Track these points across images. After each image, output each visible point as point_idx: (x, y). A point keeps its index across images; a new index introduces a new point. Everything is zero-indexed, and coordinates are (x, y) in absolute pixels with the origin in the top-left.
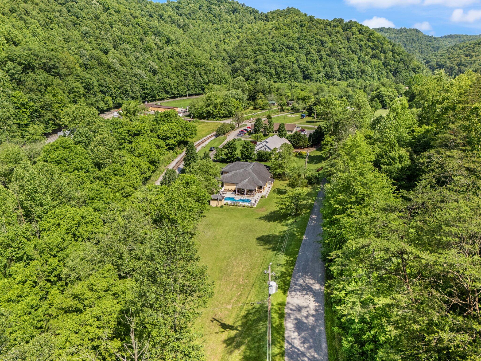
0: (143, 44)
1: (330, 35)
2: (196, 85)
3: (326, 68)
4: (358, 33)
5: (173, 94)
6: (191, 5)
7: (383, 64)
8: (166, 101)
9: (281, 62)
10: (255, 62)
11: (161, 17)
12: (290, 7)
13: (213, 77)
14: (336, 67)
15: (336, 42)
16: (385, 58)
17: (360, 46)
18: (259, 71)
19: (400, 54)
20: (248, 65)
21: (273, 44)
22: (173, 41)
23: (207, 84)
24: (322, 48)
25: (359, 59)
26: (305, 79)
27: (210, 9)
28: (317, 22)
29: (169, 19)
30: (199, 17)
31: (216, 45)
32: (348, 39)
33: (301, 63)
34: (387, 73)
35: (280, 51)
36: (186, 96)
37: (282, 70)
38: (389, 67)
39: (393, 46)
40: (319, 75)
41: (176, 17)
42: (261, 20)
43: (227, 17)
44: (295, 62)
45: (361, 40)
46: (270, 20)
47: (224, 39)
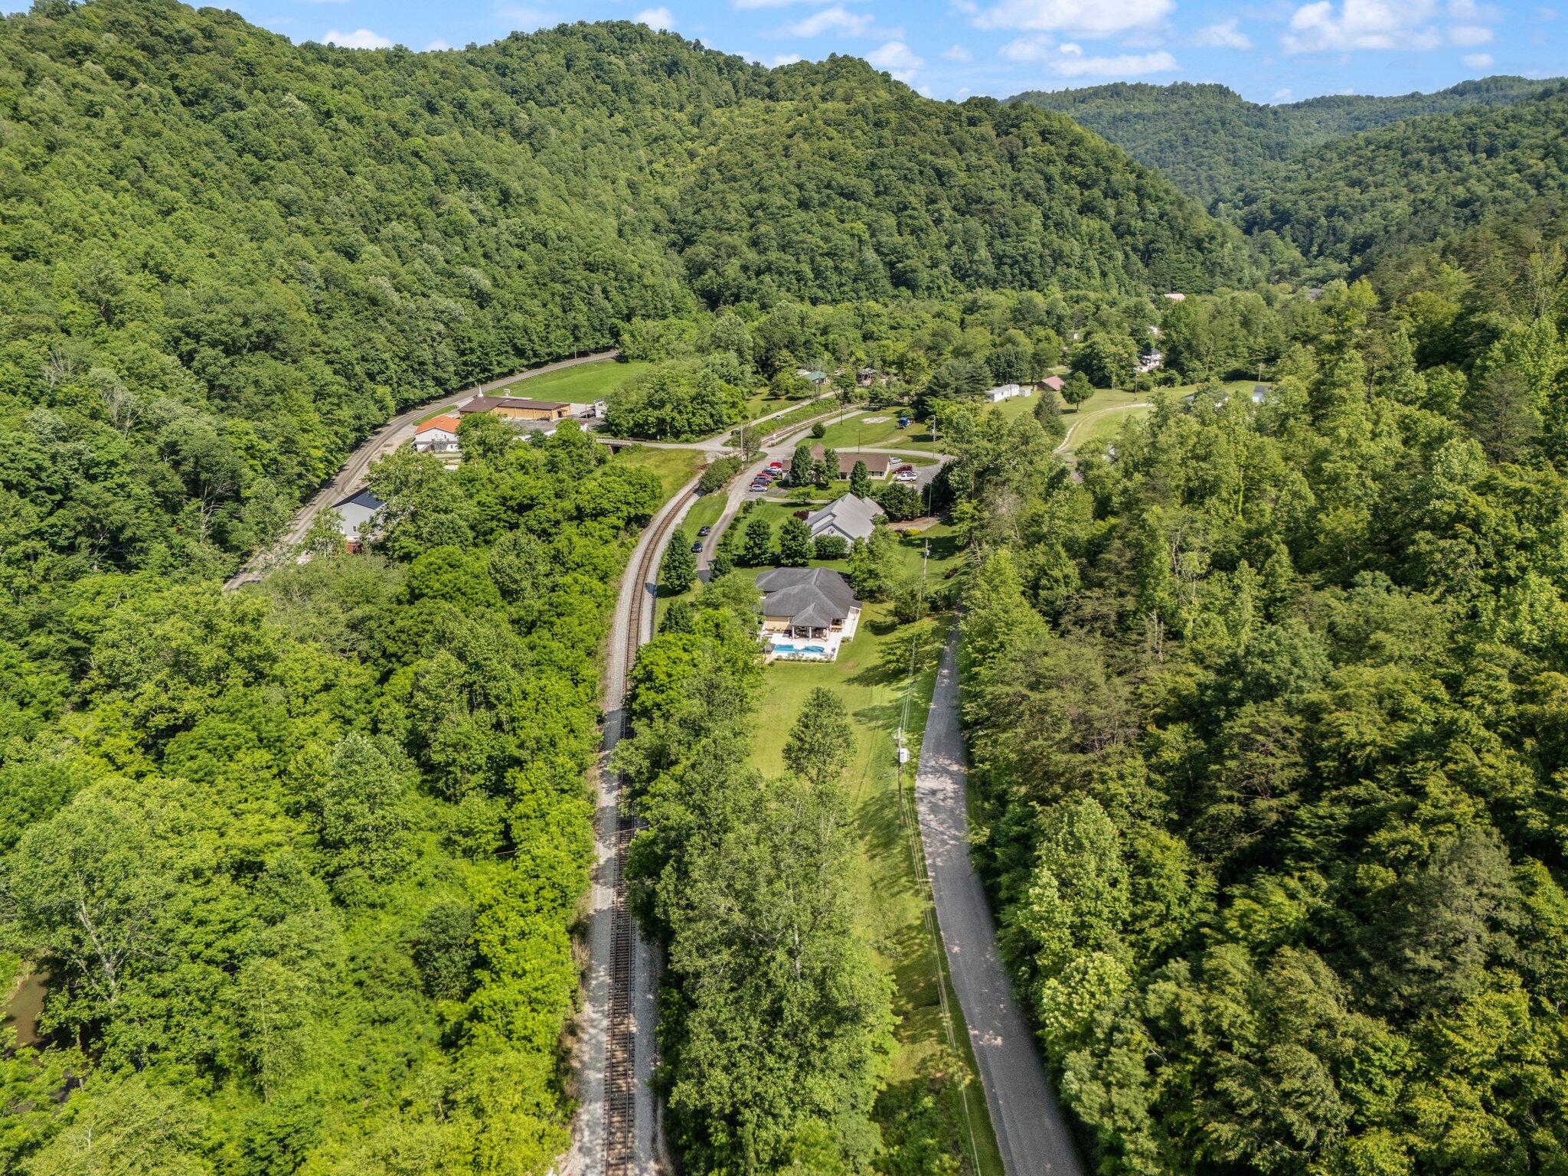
0: (439, 215)
1: (960, 152)
2: (597, 324)
3: (955, 248)
4: (1039, 139)
5: (535, 355)
6: (543, 58)
7: (1114, 229)
8: (518, 377)
9: (826, 239)
10: (754, 243)
11: (461, 106)
12: (840, 55)
13: (642, 298)
14: (982, 244)
15: (979, 169)
16: (1119, 213)
17: (1048, 179)
18: (769, 269)
19: (1158, 199)
20: (733, 251)
21: (800, 187)
22: (519, 196)
23: (628, 318)
24: (939, 190)
25: (1046, 217)
26: (896, 285)
27: (598, 66)
28: (923, 112)
29: (485, 114)
30: (570, 95)
31: (632, 186)
32: (1012, 159)
33: (884, 239)
34: (1127, 256)
35: (822, 204)
36: (571, 356)
37: (830, 263)
38: (1129, 238)
39: (1139, 177)
40: (935, 272)
41: (506, 105)
42: (753, 94)
43: (651, 88)
44: (866, 236)
45: (1050, 162)
46: (782, 95)
47: (650, 162)
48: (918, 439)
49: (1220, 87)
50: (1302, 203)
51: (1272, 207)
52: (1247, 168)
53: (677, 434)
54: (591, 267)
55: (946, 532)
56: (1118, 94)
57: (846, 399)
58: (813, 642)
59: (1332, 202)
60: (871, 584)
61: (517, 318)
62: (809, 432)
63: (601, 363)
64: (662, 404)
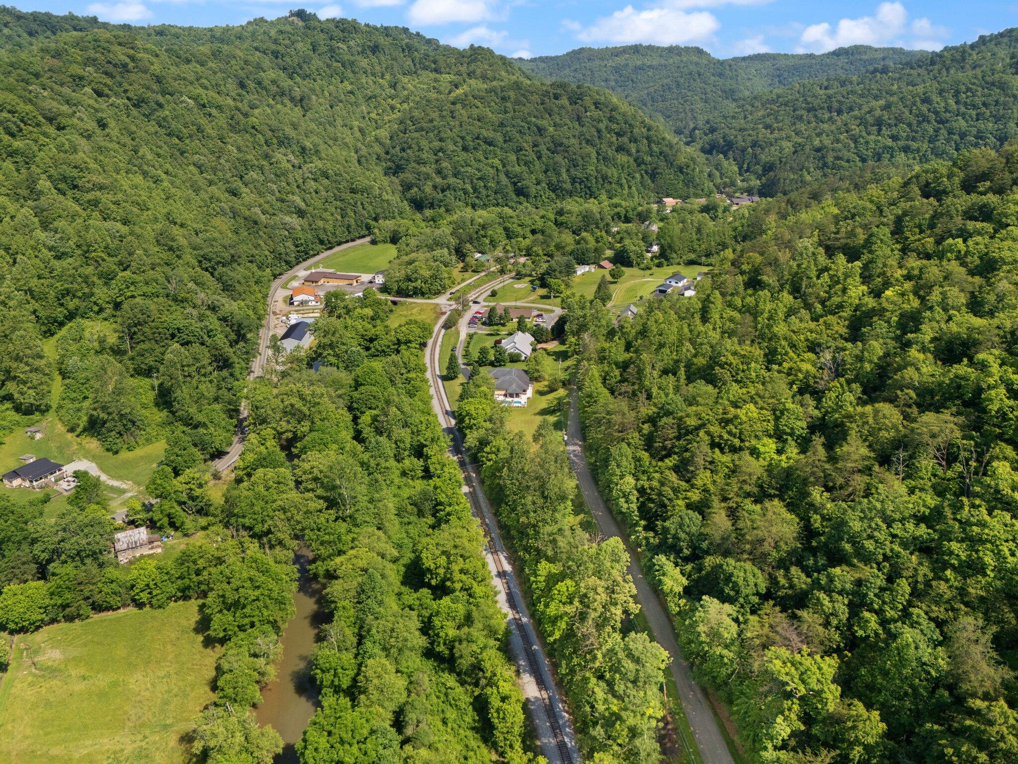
1: (550, 115)
2: (359, 223)
3: (549, 173)
4: (593, 108)
5: (329, 243)
6: (299, 46)
7: (635, 161)
8: (321, 255)
9: (479, 170)
10: (439, 172)
11: (259, 83)
12: (476, 45)
14: (563, 170)
15: (561, 126)
16: (638, 151)
17: (599, 131)
18: (449, 188)
19: (659, 143)
20: (428, 177)
21: (463, 138)
22: (310, 150)
23: (376, 219)
24: (540, 139)
25: (598, 154)
26: (518, 195)
27: (332, 50)
28: (528, 91)
29: (274, 89)
30: (317, 70)
31: (361, 130)
32: (579, 119)
33: (510, 168)
34: (642, 176)
35: (475, 149)
36: (347, 242)
37: (482, 184)
38: (643, 167)
39: (649, 130)
40: (539, 187)
41: (286, 83)
42: (425, 68)
43: (364, 63)
44: (500, 167)
45: (600, 121)
46: (443, 70)
47: (369, 113)
48: (543, 297)
49: (697, 49)
50: (739, 137)
51: (724, 137)
52: (712, 104)
53: (423, 294)
54: (353, 191)
55: (563, 348)
56: (638, 52)
57: (502, 272)
58: (516, 399)
59: (755, 138)
60: (536, 375)
61: (321, 224)
62: (489, 293)
63: (362, 245)
64: (416, 280)
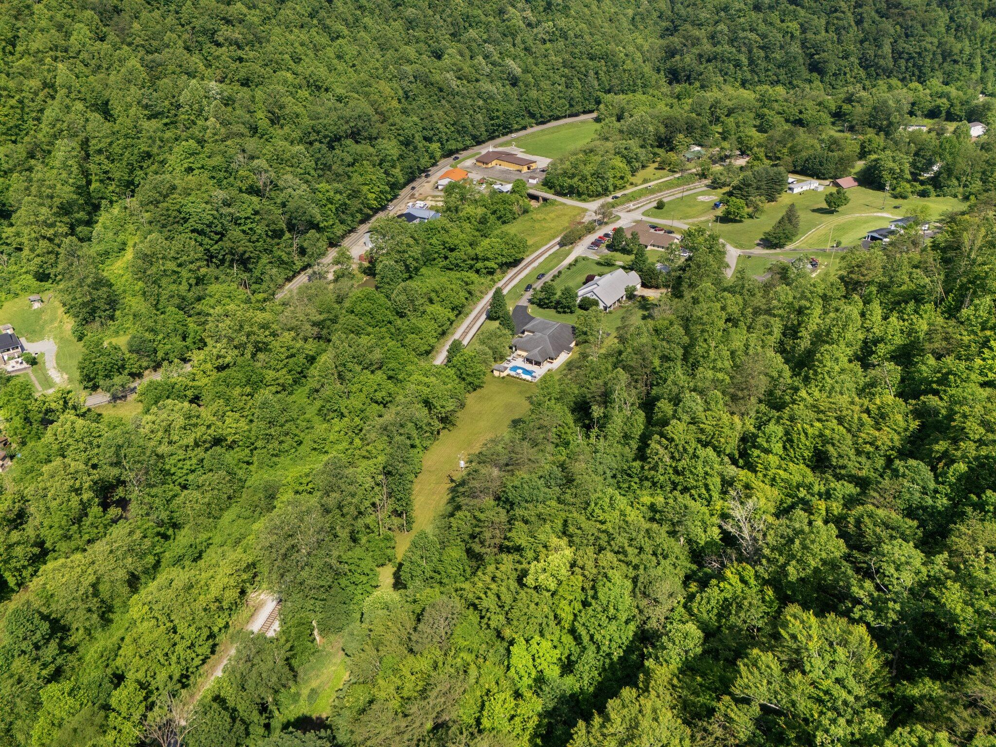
0: (502, 22)
2: (586, 96)
3: (866, 44)
5: (541, 117)
8: (530, 130)
9: (764, 36)
10: (712, 37)
13: (620, 79)
14: (888, 41)
18: (716, 58)
20: (696, 42)
23: (608, 92)
25: (952, 19)
26: (810, 71)
33: (810, 35)
36: (565, 117)
37: (762, 54)
40: (844, 62)
44: (797, 33)
53: (579, 195)
54: (591, 57)
58: (532, 368)
62: (655, 204)
63: (583, 122)
64: (573, 176)
